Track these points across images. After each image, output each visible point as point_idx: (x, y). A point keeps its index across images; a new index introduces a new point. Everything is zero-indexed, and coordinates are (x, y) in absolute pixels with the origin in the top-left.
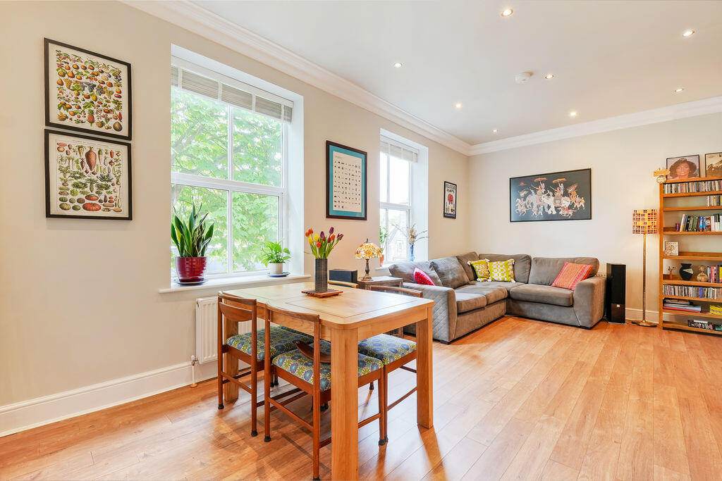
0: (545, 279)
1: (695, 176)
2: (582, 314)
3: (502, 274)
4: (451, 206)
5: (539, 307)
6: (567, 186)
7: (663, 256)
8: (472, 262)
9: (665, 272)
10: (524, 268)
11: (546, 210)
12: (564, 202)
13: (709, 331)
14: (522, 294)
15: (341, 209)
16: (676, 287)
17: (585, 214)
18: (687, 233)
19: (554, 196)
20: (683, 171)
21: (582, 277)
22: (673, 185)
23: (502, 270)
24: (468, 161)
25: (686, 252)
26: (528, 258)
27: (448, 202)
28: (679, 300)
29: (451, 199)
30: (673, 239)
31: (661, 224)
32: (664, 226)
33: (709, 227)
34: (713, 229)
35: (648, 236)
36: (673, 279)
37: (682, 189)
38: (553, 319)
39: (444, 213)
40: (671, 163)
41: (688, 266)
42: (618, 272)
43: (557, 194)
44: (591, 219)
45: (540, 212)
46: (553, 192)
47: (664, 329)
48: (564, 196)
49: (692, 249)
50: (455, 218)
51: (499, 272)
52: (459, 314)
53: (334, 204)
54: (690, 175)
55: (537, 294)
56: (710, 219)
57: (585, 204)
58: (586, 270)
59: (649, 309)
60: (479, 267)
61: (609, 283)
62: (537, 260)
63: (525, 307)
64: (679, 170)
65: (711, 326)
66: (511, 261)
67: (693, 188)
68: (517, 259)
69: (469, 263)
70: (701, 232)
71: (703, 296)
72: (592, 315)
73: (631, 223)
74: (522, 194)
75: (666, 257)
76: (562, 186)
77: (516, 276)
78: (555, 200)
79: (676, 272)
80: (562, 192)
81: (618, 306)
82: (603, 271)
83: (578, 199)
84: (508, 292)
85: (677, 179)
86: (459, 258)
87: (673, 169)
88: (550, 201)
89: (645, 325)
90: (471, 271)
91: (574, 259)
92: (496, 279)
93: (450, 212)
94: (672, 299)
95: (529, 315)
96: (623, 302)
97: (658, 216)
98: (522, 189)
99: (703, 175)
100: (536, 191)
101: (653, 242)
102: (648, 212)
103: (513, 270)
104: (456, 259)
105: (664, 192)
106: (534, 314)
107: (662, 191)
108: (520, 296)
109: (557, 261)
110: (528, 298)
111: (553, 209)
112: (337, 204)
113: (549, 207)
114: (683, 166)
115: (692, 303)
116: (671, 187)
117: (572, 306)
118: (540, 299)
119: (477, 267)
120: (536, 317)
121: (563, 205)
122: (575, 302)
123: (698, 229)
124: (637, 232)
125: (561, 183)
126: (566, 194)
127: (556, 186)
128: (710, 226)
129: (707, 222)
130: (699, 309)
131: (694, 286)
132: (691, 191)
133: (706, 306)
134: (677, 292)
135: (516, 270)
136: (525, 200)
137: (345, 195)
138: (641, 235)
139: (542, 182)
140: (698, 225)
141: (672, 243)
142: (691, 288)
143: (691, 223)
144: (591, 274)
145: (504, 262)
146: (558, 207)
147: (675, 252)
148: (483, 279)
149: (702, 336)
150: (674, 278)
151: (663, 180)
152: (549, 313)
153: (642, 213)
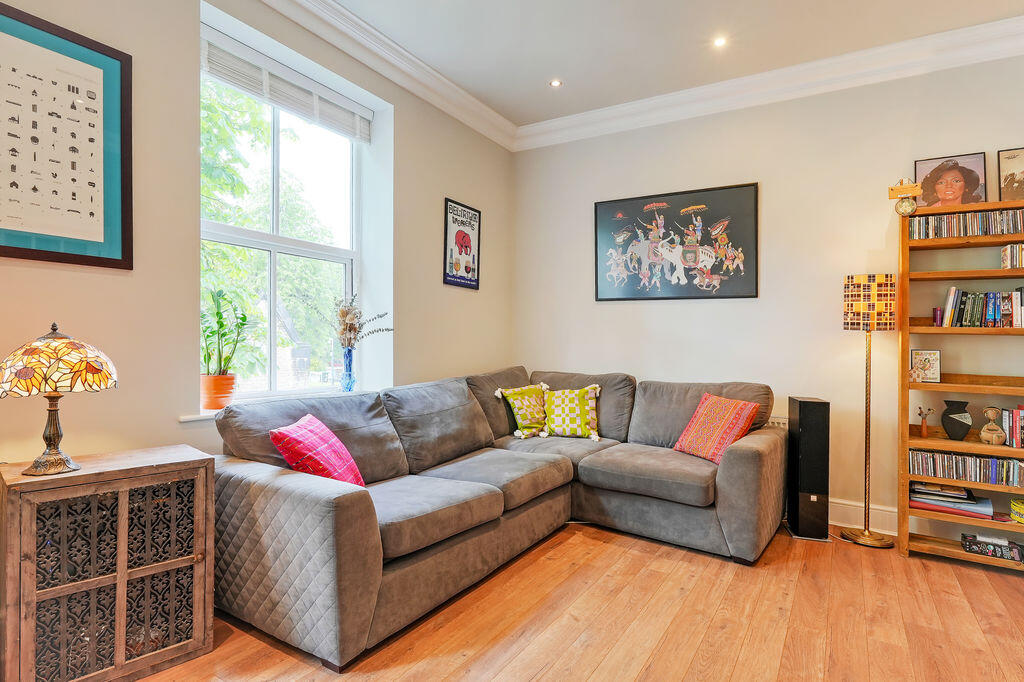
0: (661, 433)
1: (977, 199)
2: (735, 526)
3: (572, 421)
4: (465, 260)
5: (639, 504)
6: (709, 221)
7: (907, 384)
8: (508, 392)
9: (913, 418)
10: (620, 406)
11: (668, 276)
12: (702, 257)
13: (1011, 565)
14: (604, 473)
16: (938, 457)
17: (744, 284)
18: (958, 329)
19: (682, 243)
20: (950, 190)
21: (736, 431)
22: (931, 219)
23: (572, 410)
24: (513, 165)
25: (956, 375)
26: (629, 383)
27: (456, 249)
28: (942, 487)
29: (463, 242)
30: (927, 343)
31: (903, 309)
32: (910, 315)
33: (1009, 317)
34: (1016, 322)
35: (876, 335)
36: (927, 437)
37: (952, 230)
38: (672, 536)
39: (445, 274)
40: (925, 170)
41: (960, 407)
42: (812, 418)
43: (689, 239)
44: (757, 296)
45: (655, 279)
46: (682, 235)
47: (913, 554)
48: (702, 244)
49: (967, 366)
50: (476, 287)
51: (567, 412)
52: (389, 562)
54: (965, 199)
55: (637, 475)
56: (1009, 298)
57: (744, 263)
58: (746, 413)
59: (877, 502)
60: (523, 402)
61: (793, 442)
62: (646, 386)
63: (612, 504)
64: (940, 187)
65: (1015, 553)
66: (593, 389)
67: (975, 228)
68: (605, 382)
69: (498, 393)
70: (990, 329)
71: (998, 481)
72: (757, 531)
73: (841, 305)
74: (620, 239)
75: (914, 385)
76: (698, 222)
77: (602, 424)
78: (684, 254)
79: (933, 420)
80: (699, 235)
81: (814, 498)
82: (780, 413)
83: (731, 252)
84: (575, 466)
85: (938, 207)
86: (471, 382)
87: (931, 183)
88: (674, 255)
89: (869, 543)
90: (502, 411)
91: (722, 386)
92: (558, 430)
93: (462, 272)
94: (926, 484)
95: (620, 524)
96: (823, 490)
97: (896, 291)
98: (619, 227)
99: (993, 196)
100: (646, 232)
101: (886, 351)
102: (878, 280)
103: (597, 409)
104: (464, 386)
105: (911, 234)
106: (630, 523)
107: (907, 231)
108: (600, 479)
109: (687, 392)
110: (615, 484)
111: (680, 272)
113: (673, 269)
114: (950, 177)
115: (972, 496)
116: (927, 223)
117: (713, 506)
118: (642, 489)
119: (515, 403)
120: (635, 531)
121: (700, 265)
122: (720, 495)
123: (983, 322)
124: (855, 326)
125: (696, 214)
126: (707, 240)
127: (687, 221)
128: (1011, 315)
129: (1004, 307)
130: (988, 510)
131: (977, 456)
132: (970, 233)
133: (1002, 503)
134: (940, 470)
135: (604, 409)
136: (624, 252)
138: (862, 334)
139: (660, 212)
140: (984, 314)
141: (926, 354)
142: (970, 461)
143: (968, 307)
144: (757, 423)
145: (577, 392)
146: (691, 270)
147: (934, 374)
148: (527, 432)
149: (996, 576)
150: (932, 434)
151: (907, 208)
152: (664, 523)
153: (864, 281)
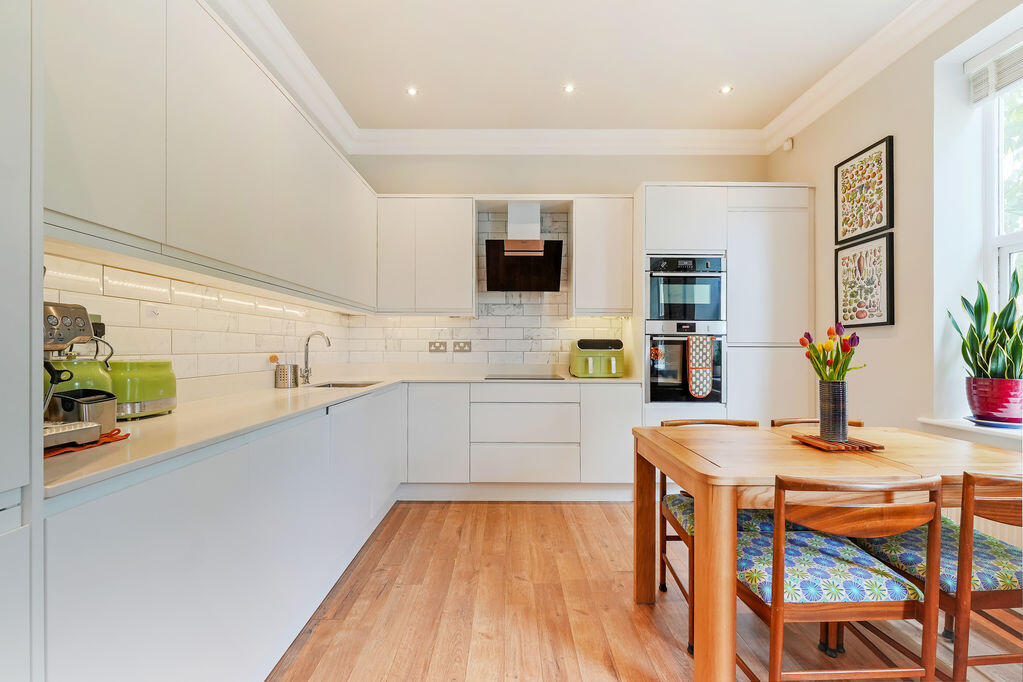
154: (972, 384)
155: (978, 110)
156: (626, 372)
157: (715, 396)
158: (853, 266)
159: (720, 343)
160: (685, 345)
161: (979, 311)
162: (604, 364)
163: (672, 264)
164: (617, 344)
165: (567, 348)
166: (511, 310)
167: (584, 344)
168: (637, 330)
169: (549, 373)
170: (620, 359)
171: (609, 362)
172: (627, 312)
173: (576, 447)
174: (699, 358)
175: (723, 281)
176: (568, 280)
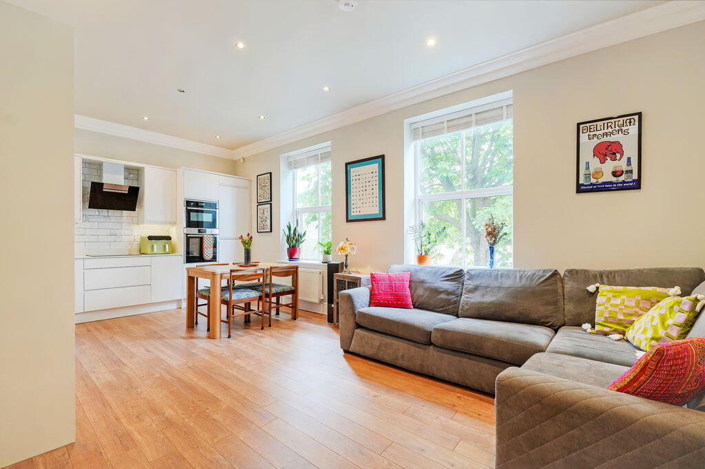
15: (358, 214)
29: (607, 151)
53: (352, 210)
93: (605, 179)
112: (354, 210)
137: (362, 201)
154: (288, 249)
155: (291, 172)
156: (173, 251)
157: (214, 259)
158: (262, 212)
159: (215, 238)
160: (201, 239)
161: (290, 229)
162: (162, 246)
163: (197, 204)
164: (168, 238)
165: (138, 239)
166: (102, 219)
167: (150, 238)
168: (178, 232)
169: (127, 253)
170: (170, 245)
171: (165, 246)
172: (174, 223)
173: (149, 287)
174: (208, 244)
175: (217, 213)
176: (141, 206)
